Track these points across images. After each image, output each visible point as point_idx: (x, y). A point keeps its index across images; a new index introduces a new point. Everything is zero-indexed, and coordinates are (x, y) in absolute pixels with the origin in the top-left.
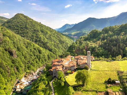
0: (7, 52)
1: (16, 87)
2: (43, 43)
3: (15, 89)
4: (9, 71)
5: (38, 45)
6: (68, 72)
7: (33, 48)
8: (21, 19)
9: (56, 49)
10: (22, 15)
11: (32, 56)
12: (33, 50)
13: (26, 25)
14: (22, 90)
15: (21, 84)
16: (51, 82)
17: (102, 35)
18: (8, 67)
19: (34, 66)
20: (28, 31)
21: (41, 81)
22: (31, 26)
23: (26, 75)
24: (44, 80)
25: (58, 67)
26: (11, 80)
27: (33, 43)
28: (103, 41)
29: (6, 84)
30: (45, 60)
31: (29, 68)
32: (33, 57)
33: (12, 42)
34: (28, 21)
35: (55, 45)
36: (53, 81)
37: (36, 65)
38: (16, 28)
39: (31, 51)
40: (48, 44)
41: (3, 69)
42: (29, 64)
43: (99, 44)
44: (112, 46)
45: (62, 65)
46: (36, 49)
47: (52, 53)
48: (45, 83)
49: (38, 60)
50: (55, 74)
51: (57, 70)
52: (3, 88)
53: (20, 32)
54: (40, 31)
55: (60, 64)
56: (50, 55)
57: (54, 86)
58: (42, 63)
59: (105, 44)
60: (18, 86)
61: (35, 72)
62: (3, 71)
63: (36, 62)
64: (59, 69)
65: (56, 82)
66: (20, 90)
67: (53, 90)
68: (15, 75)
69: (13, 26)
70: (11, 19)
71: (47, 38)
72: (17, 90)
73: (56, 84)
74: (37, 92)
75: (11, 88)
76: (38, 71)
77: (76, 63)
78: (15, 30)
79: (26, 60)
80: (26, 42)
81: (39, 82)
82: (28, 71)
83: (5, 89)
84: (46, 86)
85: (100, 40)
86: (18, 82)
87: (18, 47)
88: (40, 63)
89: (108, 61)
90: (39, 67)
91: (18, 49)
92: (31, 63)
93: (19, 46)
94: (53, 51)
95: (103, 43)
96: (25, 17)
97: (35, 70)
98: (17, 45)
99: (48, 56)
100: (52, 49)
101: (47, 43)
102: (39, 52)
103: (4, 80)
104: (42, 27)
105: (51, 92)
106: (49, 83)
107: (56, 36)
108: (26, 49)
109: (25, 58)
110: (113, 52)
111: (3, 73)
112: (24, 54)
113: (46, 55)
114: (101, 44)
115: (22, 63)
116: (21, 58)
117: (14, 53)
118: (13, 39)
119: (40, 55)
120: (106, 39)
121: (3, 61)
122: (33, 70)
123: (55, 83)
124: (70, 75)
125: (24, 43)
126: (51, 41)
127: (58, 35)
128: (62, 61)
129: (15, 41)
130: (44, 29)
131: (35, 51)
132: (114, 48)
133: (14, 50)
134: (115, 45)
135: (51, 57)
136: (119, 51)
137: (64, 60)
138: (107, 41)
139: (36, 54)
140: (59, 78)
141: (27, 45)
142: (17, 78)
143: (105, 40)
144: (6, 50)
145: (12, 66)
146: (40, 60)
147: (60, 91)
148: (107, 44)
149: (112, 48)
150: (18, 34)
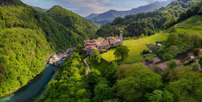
0: (45, 32)
1: (50, 60)
2: (73, 28)
3: (49, 62)
4: (45, 48)
5: (69, 29)
6: (103, 50)
7: (65, 31)
8: (56, 9)
9: (84, 33)
10: (58, 6)
11: (63, 37)
12: (64, 32)
13: (60, 13)
14: (54, 63)
15: (54, 59)
16: (85, 60)
17: (125, 21)
18: (44, 44)
19: (65, 46)
20: (61, 17)
21: (75, 58)
22: (64, 14)
23: (58, 53)
24: (77, 57)
25: (92, 46)
26: (46, 54)
27: (65, 27)
28: (126, 25)
29: (42, 56)
30: (75, 42)
31: (60, 47)
32: (64, 39)
33: (49, 25)
34: (62, 10)
35: (83, 29)
36: (87, 58)
37: (66, 46)
38: (52, 15)
39: (63, 34)
40: (77, 29)
41: (41, 45)
42: (61, 44)
43: (124, 27)
44: (134, 28)
45: (95, 44)
46: (67, 32)
47: (81, 36)
48: (79, 60)
49: (68, 42)
50: (88, 53)
51: (91, 49)
52: (40, 59)
53: (55, 18)
54: (71, 17)
55: (93, 44)
56: (79, 38)
57: (89, 63)
58: (72, 44)
59: (129, 27)
60: (51, 60)
61: (65, 51)
62: (41, 46)
63: (67, 43)
64: (93, 48)
65: (91, 60)
66: (52, 63)
67: (88, 66)
68: (49, 51)
69: (51, 14)
70: (50, 9)
71: (77, 23)
72: (50, 62)
73: (91, 62)
74: (71, 66)
75: (45, 60)
76: (68, 51)
77: (109, 43)
78: (52, 17)
79: (58, 40)
80: (59, 26)
81: (71, 59)
82: (59, 50)
83: (41, 60)
84: (80, 63)
85: (124, 24)
86: (51, 57)
87: (53, 30)
88: (70, 45)
89: (135, 39)
90: (69, 48)
91: (53, 31)
92: (62, 43)
93: (54, 28)
94: (81, 34)
95: (127, 27)
96: (60, 7)
97: (66, 50)
98: (52, 27)
99: (78, 38)
100: (81, 33)
101: (77, 27)
102: (69, 34)
103: (40, 53)
104: (73, 14)
105: (86, 68)
106: (82, 61)
107: (85, 22)
108: (59, 32)
109: (57, 39)
110: (136, 33)
111: (41, 48)
112: (57, 35)
113: (76, 38)
114: (125, 27)
115: (55, 43)
116: (54, 39)
117: (49, 33)
118: (49, 23)
119: (70, 37)
120: (129, 23)
121: (41, 39)
122: (64, 50)
123: (89, 60)
124: (105, 53)
125: (58, 27)
126: (80, 26)
127: (87, 21)
128: (94, 41)
129: (51, 25)
130: (74, 16)
131: (66, 34)
132: (136, 30)
133: (50, 31)
134: (136, 28)
135: (80, 40)
136: (140, 31)
137: (97, 41)
138: (130, 25)
139: (67, 37)
140: (94, 56)
141: (60, 28)
142: (51, 54)
143: (128, 25)
144: (44, 31)
145: (47, 44)
146: (70, 41)
147: (97, 67)
148: (131, 27)
149: (134, 30)
150: (54, 19)
